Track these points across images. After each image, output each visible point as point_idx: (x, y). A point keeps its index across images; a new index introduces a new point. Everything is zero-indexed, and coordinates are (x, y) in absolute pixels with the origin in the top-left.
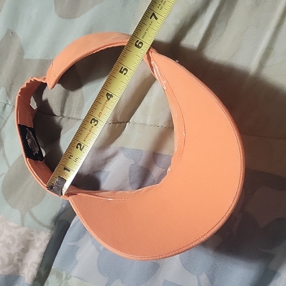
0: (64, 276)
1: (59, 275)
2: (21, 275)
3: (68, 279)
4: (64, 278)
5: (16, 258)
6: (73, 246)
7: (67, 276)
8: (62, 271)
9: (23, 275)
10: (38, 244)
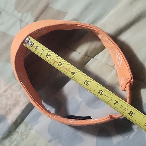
0: (29, 127)
1: (26, 126)
2: (7, 118)
3: (31, 129)
4: (28, 128)
5: (8, 107)
6: (39, 112)
7: (31, 127)
8: (29, 124)
9: (8, 118)
10: (21, 104)
